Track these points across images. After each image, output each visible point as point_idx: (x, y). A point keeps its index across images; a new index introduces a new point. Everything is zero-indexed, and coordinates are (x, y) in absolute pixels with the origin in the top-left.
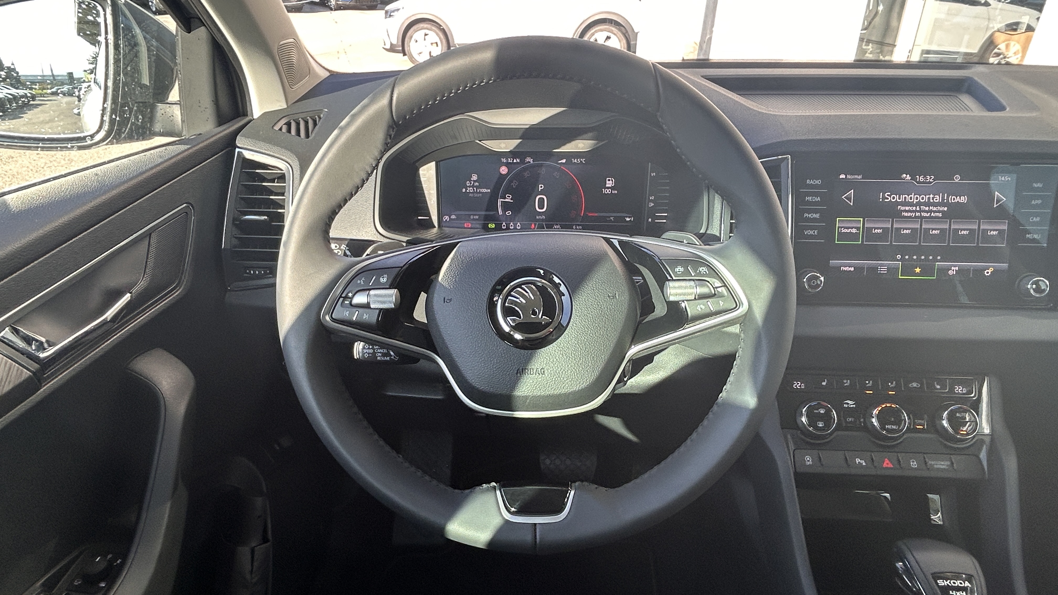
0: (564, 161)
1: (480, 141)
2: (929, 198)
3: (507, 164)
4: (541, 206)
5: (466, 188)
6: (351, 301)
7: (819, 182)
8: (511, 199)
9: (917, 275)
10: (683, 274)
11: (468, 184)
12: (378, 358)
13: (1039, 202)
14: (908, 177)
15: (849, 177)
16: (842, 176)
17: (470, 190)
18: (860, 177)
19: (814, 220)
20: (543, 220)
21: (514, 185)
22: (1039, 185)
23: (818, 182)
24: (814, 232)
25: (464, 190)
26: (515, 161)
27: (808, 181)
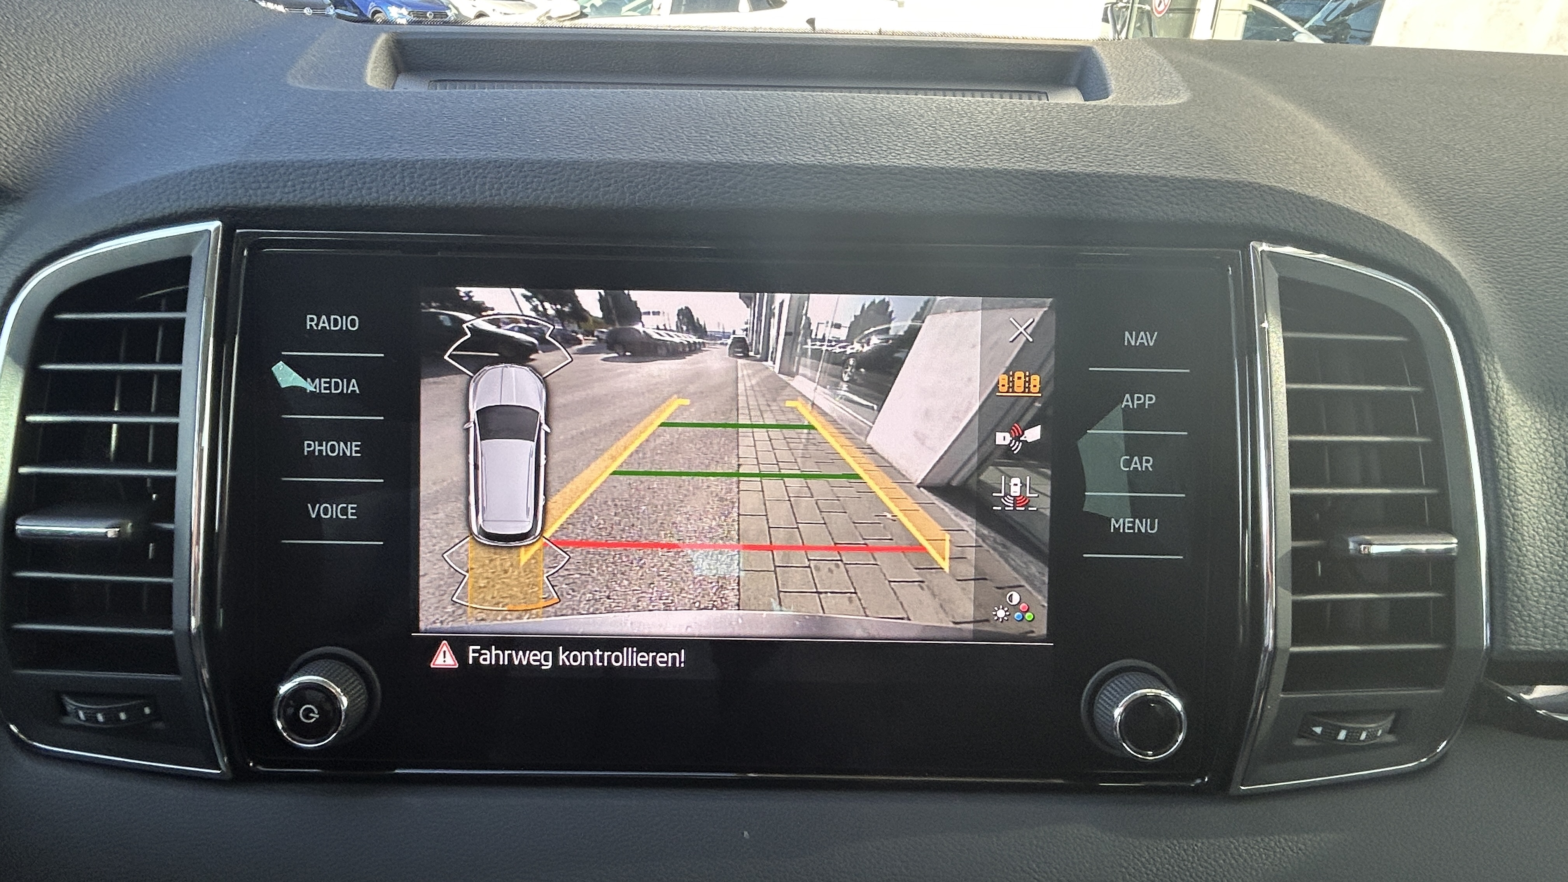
7: (353, 323)
13: (1148, 400)
19: (341, 465)
22: (1147, 339)
23: (349, 323)
24: (344, 511)
27: (311, 322)
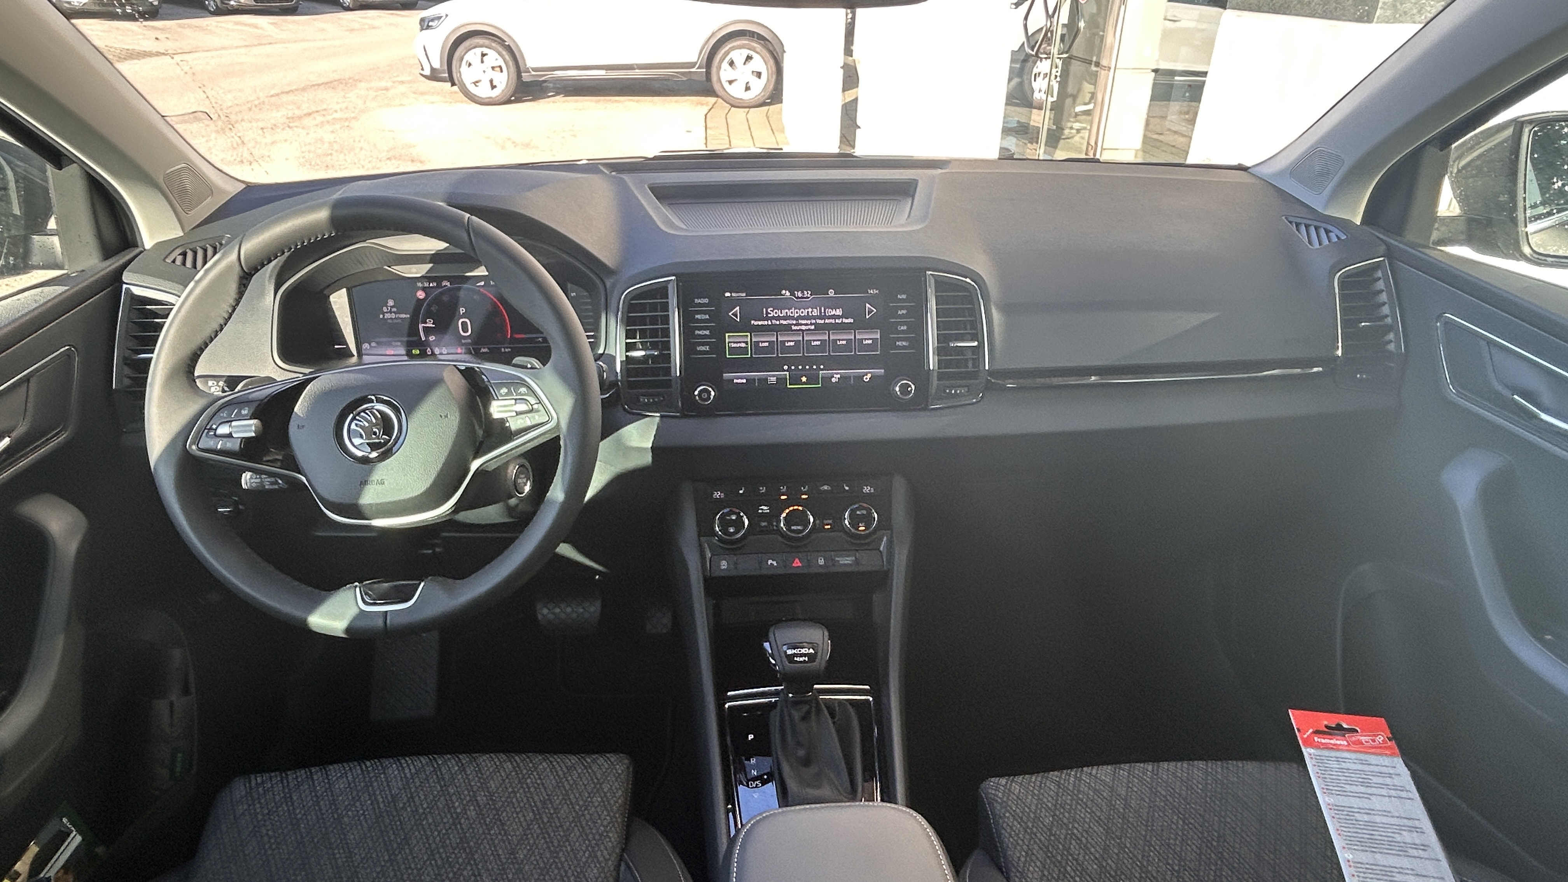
0: (482, 283)
1: (389, 267)
2: (808, 312)
3: (424, 289)
4: (465, 330)
5: (384, 313)
6: (215, 433)
7: (707, 301)
8: (433, 324)
9: (804, 383)
10: (507, 394)
11: (385, 309)
12: (267, 487)
13: (904, 312)
14: (788, 293)
15: (733, 295)
16: (728, 294)
17: (387, 316)
18: (744, 295)
19: (705, 336)
20: (469, 344)
21: (434, 308)
22: (904, 297)
24: (706, 348)
25: (381, 316)
26: (431, 285)
27: (696, 300)
